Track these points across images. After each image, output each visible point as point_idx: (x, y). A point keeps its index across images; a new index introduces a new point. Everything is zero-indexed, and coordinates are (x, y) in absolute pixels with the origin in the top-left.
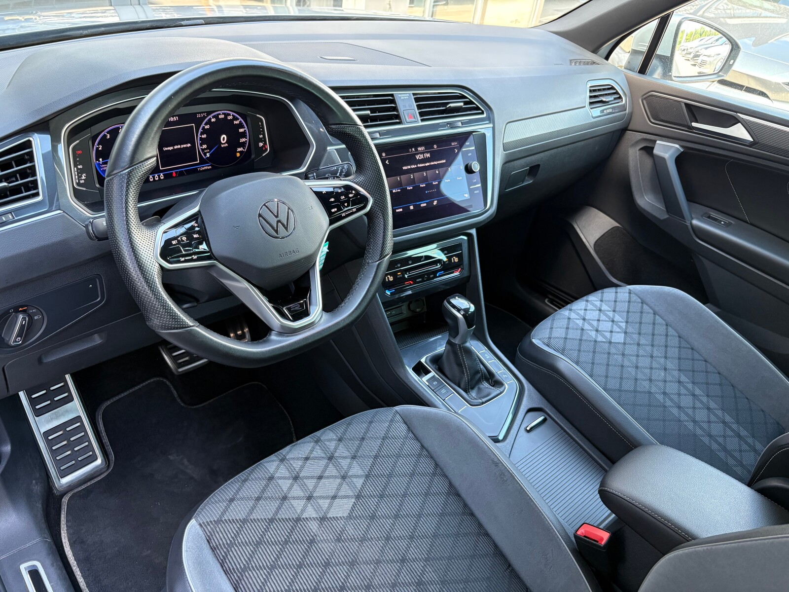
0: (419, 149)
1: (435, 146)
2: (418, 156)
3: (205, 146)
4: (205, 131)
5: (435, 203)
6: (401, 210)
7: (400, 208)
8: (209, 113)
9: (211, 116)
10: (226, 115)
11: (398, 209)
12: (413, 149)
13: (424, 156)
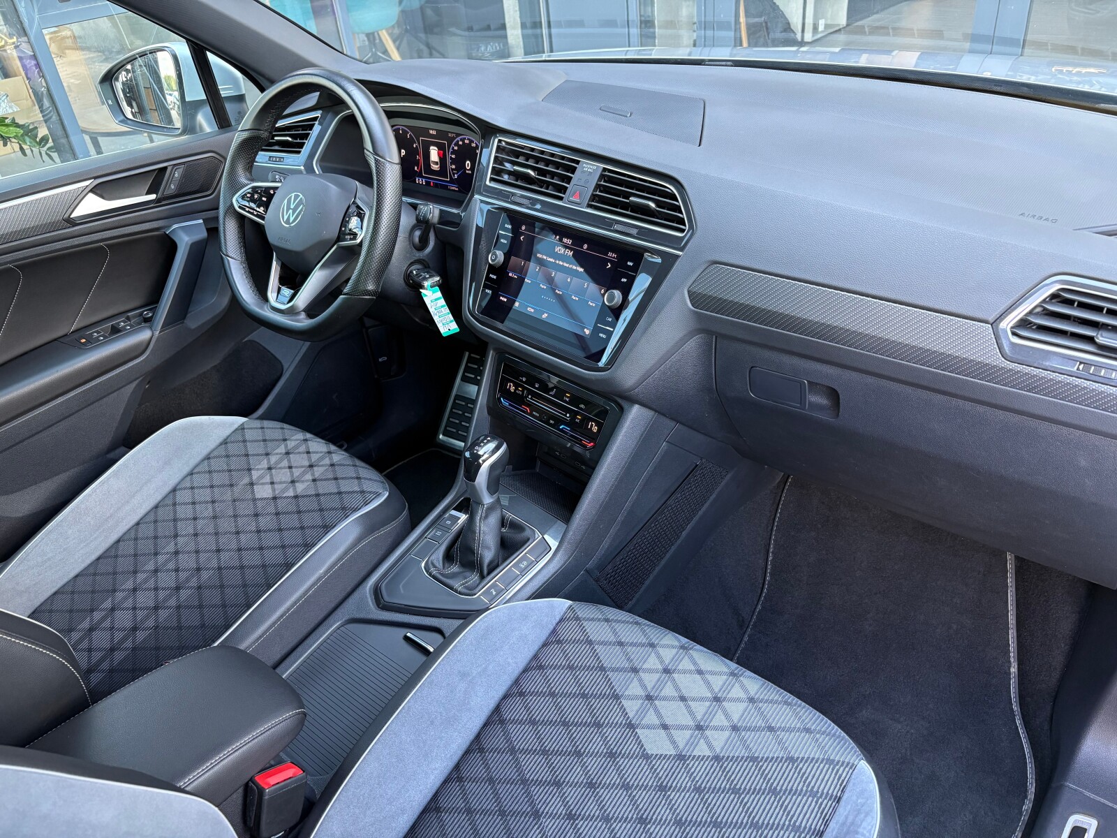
0: (565, 240)
1: (585, 246)
2: (559, 248)
3: (453, 167)
4: (454, 152)
5: (545, 316)
6: (505, 300)
7: (505, 297)
8: (458, 135)
9: (458, 139)
10: (471, 141)
11: (503, 296)
12: (558, 237)
13: (564, 252)
